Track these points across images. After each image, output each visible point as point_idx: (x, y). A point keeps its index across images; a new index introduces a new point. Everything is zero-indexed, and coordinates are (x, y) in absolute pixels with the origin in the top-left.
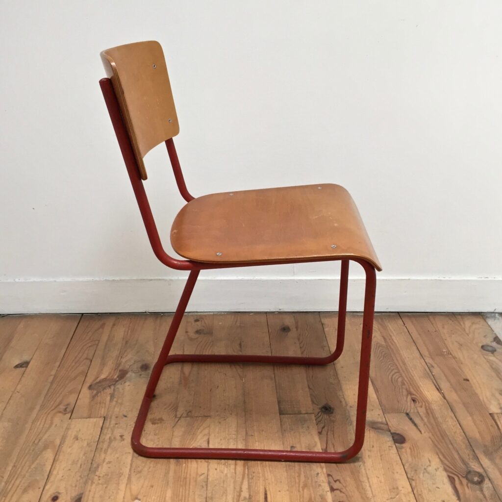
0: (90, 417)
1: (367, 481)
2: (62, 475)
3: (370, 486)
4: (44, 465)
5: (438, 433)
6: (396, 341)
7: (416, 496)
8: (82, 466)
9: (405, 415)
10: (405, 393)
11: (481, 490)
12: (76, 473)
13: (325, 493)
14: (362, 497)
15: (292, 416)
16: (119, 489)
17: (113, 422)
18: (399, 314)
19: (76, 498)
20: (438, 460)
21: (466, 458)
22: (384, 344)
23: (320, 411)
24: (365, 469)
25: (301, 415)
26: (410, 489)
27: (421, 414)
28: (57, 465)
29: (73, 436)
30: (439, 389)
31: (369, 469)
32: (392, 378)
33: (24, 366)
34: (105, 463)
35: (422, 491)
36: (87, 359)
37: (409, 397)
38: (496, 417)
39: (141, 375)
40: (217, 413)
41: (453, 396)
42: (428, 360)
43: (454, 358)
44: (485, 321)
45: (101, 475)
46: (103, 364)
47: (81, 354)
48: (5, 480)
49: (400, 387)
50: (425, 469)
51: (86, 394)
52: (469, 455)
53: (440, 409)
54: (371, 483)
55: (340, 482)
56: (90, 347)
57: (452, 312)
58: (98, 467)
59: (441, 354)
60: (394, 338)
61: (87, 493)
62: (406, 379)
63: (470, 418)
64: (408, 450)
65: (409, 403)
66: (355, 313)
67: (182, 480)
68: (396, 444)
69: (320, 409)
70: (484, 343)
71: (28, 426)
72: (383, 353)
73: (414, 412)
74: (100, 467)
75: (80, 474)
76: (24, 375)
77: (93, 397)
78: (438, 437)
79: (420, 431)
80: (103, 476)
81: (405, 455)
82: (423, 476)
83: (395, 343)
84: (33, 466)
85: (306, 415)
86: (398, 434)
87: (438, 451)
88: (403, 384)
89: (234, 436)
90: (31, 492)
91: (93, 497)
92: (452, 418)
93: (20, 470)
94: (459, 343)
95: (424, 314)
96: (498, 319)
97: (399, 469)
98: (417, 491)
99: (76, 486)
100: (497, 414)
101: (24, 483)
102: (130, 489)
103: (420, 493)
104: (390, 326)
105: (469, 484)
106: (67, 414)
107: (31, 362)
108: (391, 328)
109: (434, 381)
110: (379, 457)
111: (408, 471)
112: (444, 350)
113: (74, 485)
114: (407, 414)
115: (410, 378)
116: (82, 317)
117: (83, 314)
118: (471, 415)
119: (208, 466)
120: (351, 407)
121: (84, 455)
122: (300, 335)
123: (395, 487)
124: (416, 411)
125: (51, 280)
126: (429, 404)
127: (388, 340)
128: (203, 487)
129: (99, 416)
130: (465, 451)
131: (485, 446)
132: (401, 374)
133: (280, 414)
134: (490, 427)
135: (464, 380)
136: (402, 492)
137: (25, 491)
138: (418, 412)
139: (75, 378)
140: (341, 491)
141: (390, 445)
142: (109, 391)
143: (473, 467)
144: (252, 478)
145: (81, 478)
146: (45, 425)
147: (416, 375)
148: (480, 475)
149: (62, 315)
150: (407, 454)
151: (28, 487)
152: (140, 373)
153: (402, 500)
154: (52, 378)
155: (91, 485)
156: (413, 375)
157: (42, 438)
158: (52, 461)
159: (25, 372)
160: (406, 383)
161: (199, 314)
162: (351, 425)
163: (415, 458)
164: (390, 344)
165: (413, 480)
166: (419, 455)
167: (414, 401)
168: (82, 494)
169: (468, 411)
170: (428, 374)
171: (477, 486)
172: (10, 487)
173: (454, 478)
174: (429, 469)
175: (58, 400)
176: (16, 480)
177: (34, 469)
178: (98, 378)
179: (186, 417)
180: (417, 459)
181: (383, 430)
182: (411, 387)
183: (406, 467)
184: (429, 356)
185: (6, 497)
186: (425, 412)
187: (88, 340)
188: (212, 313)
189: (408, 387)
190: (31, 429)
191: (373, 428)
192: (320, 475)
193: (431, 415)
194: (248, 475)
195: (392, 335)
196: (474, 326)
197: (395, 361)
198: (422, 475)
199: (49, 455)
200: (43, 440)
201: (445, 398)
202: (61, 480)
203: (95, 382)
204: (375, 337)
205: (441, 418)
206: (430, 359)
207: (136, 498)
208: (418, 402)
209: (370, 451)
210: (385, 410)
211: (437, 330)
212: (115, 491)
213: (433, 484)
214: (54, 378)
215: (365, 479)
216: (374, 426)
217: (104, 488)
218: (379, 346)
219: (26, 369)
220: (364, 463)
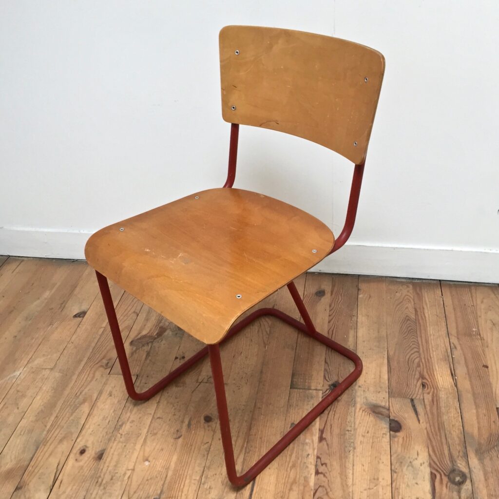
1: (351, 468)
2: (92, 430)
3: (353, 474)
4: (80, 418)
5: (436, 425)
6: (427, 315)
7: (393, 489)
8: (110, 423)
9: (410, 401)
10: (417, 376)
11: (459, 492)
12: (104, 429)
13: (309, 475)
14: (342, 484)
15: (301, 390)
16: (135, 449)
17: (143, 381)
18: (441, 283)
19: (99, 454)
20: (426, 454)
21: (455, 454)
22: (414, 317)
23: (328, 388)
24: (353, 455)
25: (311, 391)
26: (390, 482)
28: (90, 419)
30: (453, 375)
31: (357, 456)
32: (409, 358)
33: (81, 315)
34: (129, 422)
35: (400, 485)
36: (134, 312)
37: (420, 382)
39: (176, 334)
40: (234, 382)
41: (465, 384)
42: (454, 340)
43: (482, 339)
45: (123, 434)
46: (147, 319)
47: (130, 307)
48: (47, 430)
49: (415, 369)
50: (410, 462)
52: (459, 452)
53: (447, 398)
54: (355, 470)
55: (326, 466)
58: (121, 426)
59: (469, 334)
60: (426, 311)
61: (109, 448)
62: (423, 361)
63: (475, 411)
64: (401, 440)
65: (417, 389)
67: (189, 446)
68: (391, 432)
69: (329, 386)
71: (74, 377)
72: (410, 328)
73: (419, 399)
74: (124, 426)
76: (80, 326)
77: (132, 354)
78: (434, 428)
79: (419, 421)
80: (125, 435)
81: (396, 443)
82: (407, 469)
83: (425, 317)
84: (71, 418)
85: (314, 391)
86: (396, 421)
87: (429, 444)
88: (419, 366)
89: (243, 407)
90: (65, 443)
91: (113, 454)
92: (456, 409)
93: (60, 420)
94: (492, 322)
95: (467, 283)
97: (386, 459)
98: (396, 484)
99: (101, 442)
101: (61, 434)
102: (144, 450)
103: (397, 486)
104: (426, 297)
105: (449, 484)
106: (107, 370)
107: (88, 312)
108: (427, 299)
109: (452, 365)
110: (371, 444)
111: (394, 462)
112: (474, 329)
114: (412, 400)
115: (428, 359)
118: (477, 407)
119: (213, 435)
120: (359, 387)
121: (114, 412)
122: (333, 301)
123: (376, 477)
124: (422, 397)
126: (437, 392)
127: (419, 313)
128: (204, 455)
129: (134, 373)
130: (457, 446)
131: (480, 444)
132: (420, 355)
133: (291, 388)
134: (492, 423)
135: (484, 366)
136: (381, 483)
137: (61, 441)
138: (424, 399)
140: (324, 475)
141: (385, 432)
142: (146, 348)
143: (459, 465)
144: (248, 453)
146: (88, 378)
147: (435, 356)
150: (398, 443)
151: (64, 438)
152: (176, 332)
153: (378, 491)
154: (102, 330)
155: (113, 443)
156: (432, 355)
157: (83, 391)
158: (87, 415)
159: (81, 322)
160: (421, 365)
162: (354, 406)
164: (420, 318)
165: (396, 472)
166: (409, 447)
167: (423, 386)
168: (105, 449)
169: (475, 403)
171: (456, 487)
172: (50, 436)
175: (103, 354)
176: (55, 430)
177: (72, 421)
178: (139, 334)
179: (206, 383)
180: (406, 450)
181: (382, 414)
182: (425, 370)
183: (392, 458)
184: (456, 335)
185: (45, 445)
186: (430, 399)
190: (76, 381)
191: (374, 412)
192: (310, 456)
193: (435, 403)
194: (246, 448)
195: (425, 307)
197: (419, 339)
198: (406, 467)
199: (86, 408)
200: (83, 393)
201: (456, 385)
202: (91, 434)
203: (136, 338)
204: (407, 308)
205: (445, 407)
206: (456, 338)
207: (147, 460)
208: (428, 388)
209: (363, 436)
210: (391, 394)
211: (475, 304)
212: (131, 451)
213: (413, 478)
214: (104, 330)
215: (351, 466)
216: (375, 410)
217: (123, 446)
218: (408, 320)
219: (82, 320)
220: (354, 448)
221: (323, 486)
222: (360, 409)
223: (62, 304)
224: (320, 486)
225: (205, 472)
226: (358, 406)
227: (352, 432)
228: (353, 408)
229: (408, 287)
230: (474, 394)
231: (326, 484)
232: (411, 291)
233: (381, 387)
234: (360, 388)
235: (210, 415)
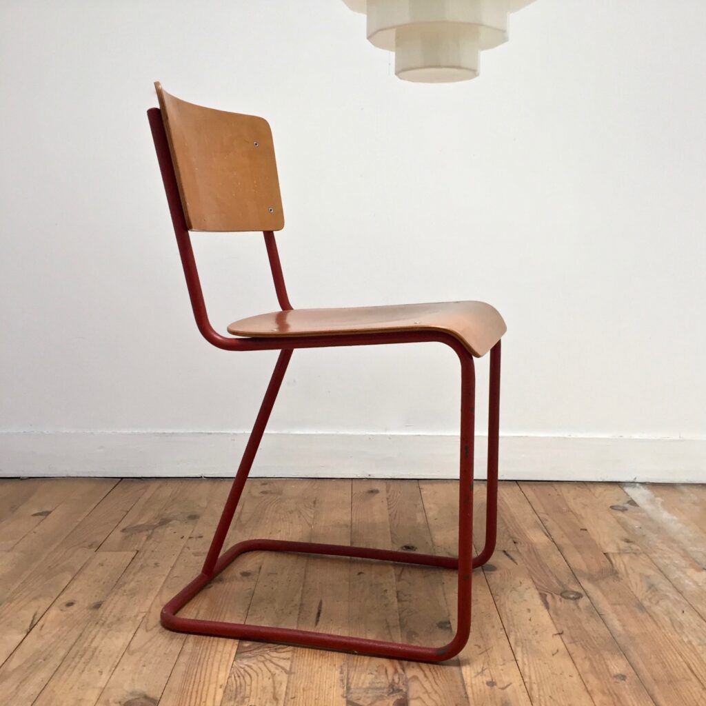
0: (120, 551)
2: (80, 589)
4: (60, 582)
5: (538, 565)
7: (498, 606)
8: (106, 583)
9: (501, 552)
10: (506, 537)
11: (576, 603)
12: (97, 588)
13: (391, 603)
17: (148, 554)
18: (517, 482)
19: (95, 605)
20: (531, 582)
21: (564, 581)
27: (521, 551)
28: (76, 583)
29: (97, 564)
30: (548, 536)
33: (44, 514)
34: (133, 581)
35: (505, 603)
36: (122, 510)
37: (511, 540)
38: (611, 556)
39: (187, 523)
41: (563, 541)
42: (543, 516)
43: (575, 514)
44: (622, 489)
45: (128, 590)
46: (142, 514)
47: (115, 507)
48: (12, 592)
49: (502, 533)
50: (514, 588)
51: (117, 536)
52: (569, 581)
53: (546, 549)
54: (448, 597)
55: (411, 596)
57: (583, 481)
58: (123, 585)
59: (560, 512)
60: (505, 499)
61: (108, 601)
62: (511, 528)
63: (579, 556)
64: (498, 576)
65: (509, 544)
68: (485, 572)
69: (401, 547)
70: (615, 505)
71: (44, 556)
73: (513, 550)
74: (127, 584)
75: (102, 589)
76: (43, 521)
77: (126, 537)
78: (536, 567)
79: (516, 563)
80: (130, 590)
81: (493, 578)
84: (46, 583)
86: (490, 565)
87: (532, 576)
88: (506, 531)
90: (41, 599)
91: (115, 604)
92: (557, 555)
93: (30, 585)
94: (583, 504)
95: (548, 482)
96: (638, 488)
99: (96, 596)
100: (613, 554)
101: (34, 594)
103: (502, 604)
104: (503, 491)
105: (563, 599)
106: (92, 548)
107: (53, 511)
109: (545, 530)
111: (493, 589)
112: (564, 509)
113: (94, 596)
115: (516, 527)
116: (121, 481)
118: (581, 554)
119: (256, 584)
121: (109, 576)
122: (390, 496)
124: (515, 549)
126: (533, 546)
128: (247, 597)
129: (131, 550)
130: (566, 577)
131: (591, 575)
132: (506, 525)
134: (602, 562)
135: (582, 529)
137: (35, 599)
138: (518, 550)
139: (106, 524)
142: (146, 533)
143: (571, 588)
144: (307, 593)
145: (103, 591)
147: (524, 526)
148: (578, 594)
150: (495, 577)
151: (40, 596)
152: (186, 521)
154: (77, 524)
155: (114, 596)
156: (520, 526)
157: (59, 564)
158: (69, 580)
159: (44, 519)
160: (510, 531)
163: (504, 580)
165: (497, 595)
166: (509, 578)
167: (515, 543)
168: (102, 602)
169: (579, 551)
170: (539, 524)
171: (572, 601)
172: (17, 596)
173: (546, 595)
174: (519, 588)
175: (83, 539)
177: (48, 585)
178: (133, 524)
180: (506, 581)
183: (491, 587)
184: (544, 512)
185: (11, 603)
186: (526, 549)
189: (511, 534)
190: (47, 558)
192: (388, 591)
193: (532, 552)
194: (303, 590)
196: (607, 492)
198: (509, 592)
199: (66, 576)
201: (553, 541)
202: (79, 592)
203: (129, 527)
205: (544, 555)
208: (520, 543)
211: (560, 494)
212: (142, 600)
213: (520, 598)
214: (80, 523)
217: (129, 598)
219: (46, 517)
221: (410, 609)
223: (12, 507)
224: (406, 609)
225: (251, 608)
230: (576, 546)
235: (249, 572)
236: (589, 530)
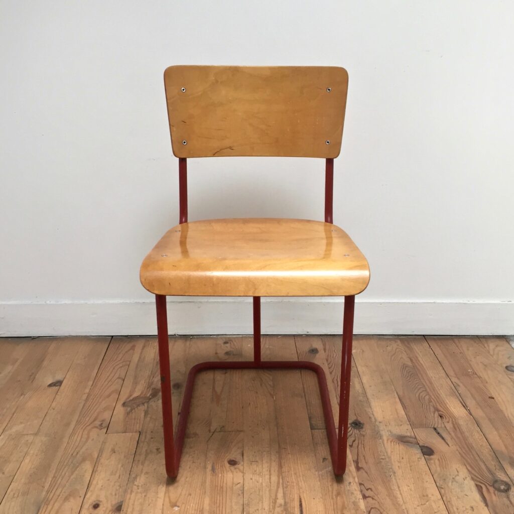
0: (125, 432)
1: (397, 489)
2: (101, 485)
3: (401, 494)
4: (84, 476)
5: (466, 447)
6: (422, 362)
7: (446, 503)
8: (121, 476)
9: (433, 429)
10: (432, 409)
11: (508, 497)
12: (115, 482)
13: (357, 500)
14: (393, 504)
15: (322, 431)
16: (158, 497)
17: (148, 436)
18: (425, 337)
19: (116, 506)
20: (465, 471)
21: (492, 468)
22: (411, 364)
23: (350, 426)
24: (395, 479)
26: (439, 497)
27: (448, 428)
28: (96, 476)
29: (110, 450)
30: (465, 406)
31: (399, 479)
32: (419, 396)
33: (57, 385)
34: (143, 474)
35: (451, 498)
36: (119, 378)
37: (436, 414)
39: (173, 393)
40: (250, 428)
41: (479, 413)
42: (454, 380)
43: (480, 377)
44: (509, 344)
45: (140, 485)
46: (136, 383)
47: (112, 375)
48: (46, 490)
49: (428, 404)
50: (453, 478)
51: (120, 411)
52: (495, 466)
53: (467, 424)
54: (402, 491)
55: (371, 490)
56: (121, 367)
57: (477, 336)
58: (135, 478)
59: (467, 375)
60: (420, 359)
61: (127, 501)
62: (433, 397)
63: (496, 433)
64: (437, 461)
65: (436, 419)
66: (381, 336)
67: (219, 488)
68: (425, 456)
69: (349, 424)
70: (508, 365)
71: (66, 440)
72: (411, 373)
73: (441, 427)
74: (138, 478)
75: (119, 484)
76: (58, 393)
77: (128, 414)
78: (465, 449)
79: (448, 444)
80: (142, 486)
82: (452, 485)
83: (421, 364)
84: (73, 477)
86: (427, 447)
87: (465, 462)
88: (430, 401)
89: (267, 449)
90: (72, 500)
91: (133, 505)
92: (478, 432)
93: (60, 480)
94: (483, 364)
97: (429, 479)
98: (446, 497)
99: (116, 495)
101: (65, 492)
102: (169, 497)
103: (448, 500)
104: (416, 348)
105: (496, 492)
106: (103, 430)
107: (64, 382)
108: (417, 350)
109: (460, 399)
110: (409, 468)
111: (437, 480)
112: (469, 370)
113: (114, 494)
114: (435, 429)
115: (437, 396)
116: (112, 339)
117: (112, 336)
118: (497, 429)
119: (243, 476)
120: (380, 422)
121: (122, 466)
122: (328, 356)
123: (425, 494)
124: (443, 426)
125: (82, 302)
126: (455, 420)
127: (414, 361)
128: (239, 495)
129: (135, 431)
130: (492, 462)
131: (511, 458)
132: (428, 393)
133: (311, 429)
135: (490, 397)
136: (432, 499)
137: (66, 499)
138: (445, 427)
139: (109, 396)
140: (373, 499)
141: (419, 457)
142: (143, 408)
143: (499, 476)
144: (286, 487)
145: (120, 487)
146: (83, 439)
147: (443, 394)
148: (507, 484)
149: (92, 337)
150: (435, 464)
151: (70, 495)
152: (173, 391)
153: (432, 506)
154: (86, 395)
155: (131, 494)
156: (440, 393)
157: (79, 451)
158: (91, 472)
159: (58, 390)
160: (433, 401)
161: (228, 336)
162: (381, 439)
163: (443, 468)
164: (416, 364)
165: (442, 488)
167: (441, 417)
168: (122, 502)
169: (494, 426)
170: (454, 392)
171: (504, 494)
172: (51, 496)
173: (481, 487)
174: (457, 478)
175: (93, 417)
176: (56, 490)
177: (74, 480)
178: (131, 396)
179: (220, 432)
180: (445, 469)
181: (412, 443)
182: (438, 404)
183: (435, 477)
184: (455, 376)
185: (48, 505)
186: (452, 426)
187: (119, 361)
188: (241, 336)
189: (434, 404)
190: (68, 443)
191: (402, 441)
192: (352, 484)
193: (458, 430)
194: (283, 484)
195: (418, 356)
196: (499, 348)
197: (422, 380)
198: (450, 483)
199: (88, 467)
200: (81, 453)
201: (471, 414)
202: (101, 489)
203: (128, 400)
204: (401, 358)
205: (467, 432)
206: (456, 379)
207: (176, 506)
208: (446, 417)
209: (399, 462)
210: (413, 425)
211: (462, 352)
212: (154, 499)
213: (461, 491)
214: (88, 396)
215: (396, 487)
216: (403, 440)
217: (143, 496)
218: (406, 367)
219: (59, 388)
220: (394, 473)
221: (375, 508)
222: (388, 440)
223: (31, 376)
224: (372, 508)
225: (245, 509)
226: (385, 438)
227: (387, 460)
228: (381, 440)
229: (396, 342)
230: (490, 420)
231: (377, 506)
232: (400, 345)
233: (402, 421)
234: (381, 424)
235: (234, 459)
236: (495, 398)
